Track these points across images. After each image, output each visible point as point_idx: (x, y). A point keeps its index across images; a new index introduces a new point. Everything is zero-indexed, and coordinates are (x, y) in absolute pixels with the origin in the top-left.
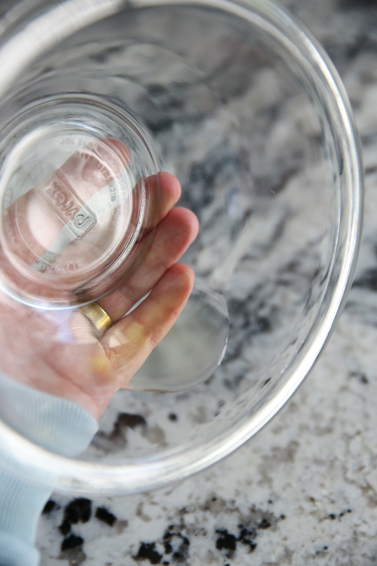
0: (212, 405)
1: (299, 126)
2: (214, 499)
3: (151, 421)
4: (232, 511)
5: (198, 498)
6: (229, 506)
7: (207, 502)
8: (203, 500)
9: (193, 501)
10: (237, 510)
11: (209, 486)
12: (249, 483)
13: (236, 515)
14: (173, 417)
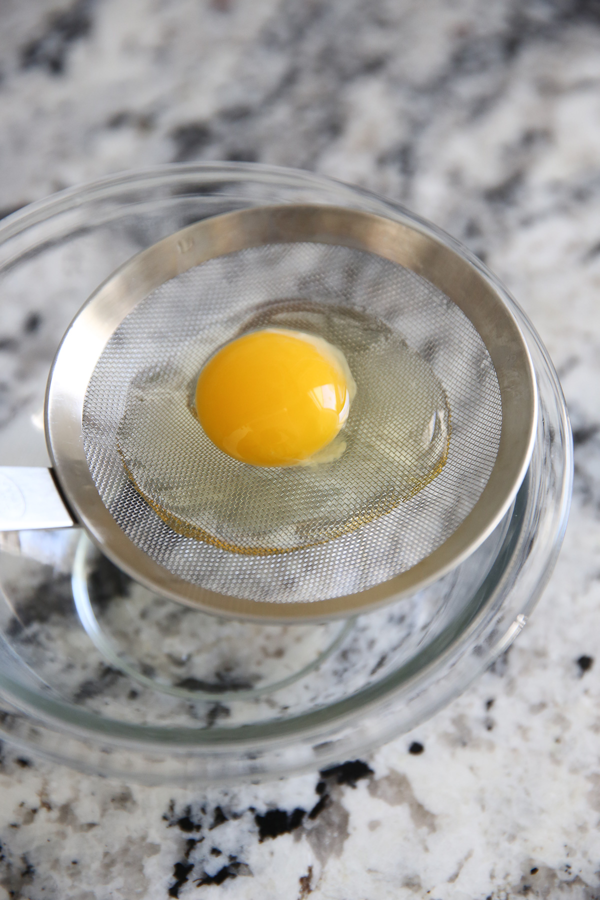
0: (475, 710)
1: (455, 177)
2: (534, 871)
3: (380, 765)
4: (569, 884)
5: (507, 875)
6: (562, 876)
7: (523, 878)
8: (515, 878)
9: (499, 881)
10: (577, 880)
11: (517, 848)
12: (582, 828)
13: (578, 889)
14: (416, 749)
